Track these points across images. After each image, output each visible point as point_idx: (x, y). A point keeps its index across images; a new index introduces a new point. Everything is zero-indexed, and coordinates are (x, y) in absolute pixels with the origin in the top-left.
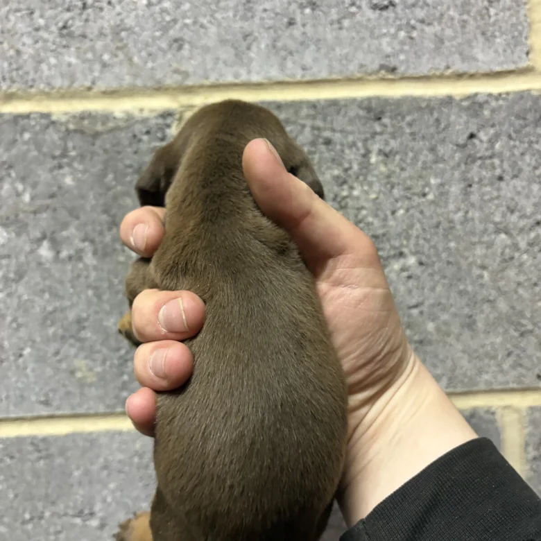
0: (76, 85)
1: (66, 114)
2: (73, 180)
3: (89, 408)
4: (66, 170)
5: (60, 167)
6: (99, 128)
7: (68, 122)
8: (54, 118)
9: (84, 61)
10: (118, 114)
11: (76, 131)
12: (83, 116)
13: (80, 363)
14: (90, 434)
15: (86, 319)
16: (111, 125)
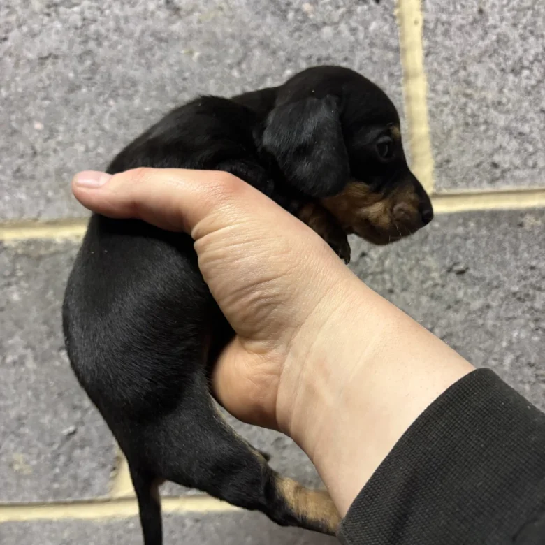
0: (25, 217)
1: (15, 241)
2: (20, 295)
3: (24, 498)
4: (14, 288)
5: (9, 285)
6: (42, 252)
7: (17, 248)
8: (6, 244)
9: (33, 197)
10: (59, 241)
11: (24, 255)
12: (30, 243)
13: (19, 457)
14: (25, 522)
15: (26, 417)
16: (52, 249)
